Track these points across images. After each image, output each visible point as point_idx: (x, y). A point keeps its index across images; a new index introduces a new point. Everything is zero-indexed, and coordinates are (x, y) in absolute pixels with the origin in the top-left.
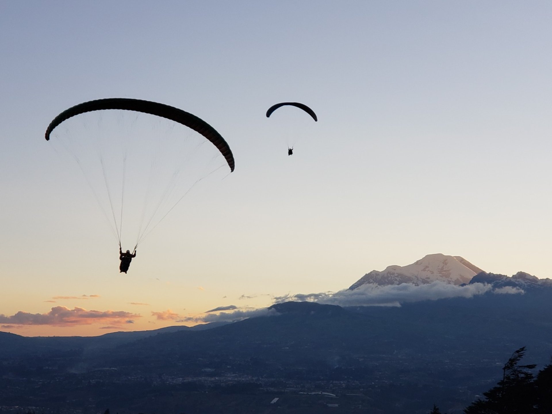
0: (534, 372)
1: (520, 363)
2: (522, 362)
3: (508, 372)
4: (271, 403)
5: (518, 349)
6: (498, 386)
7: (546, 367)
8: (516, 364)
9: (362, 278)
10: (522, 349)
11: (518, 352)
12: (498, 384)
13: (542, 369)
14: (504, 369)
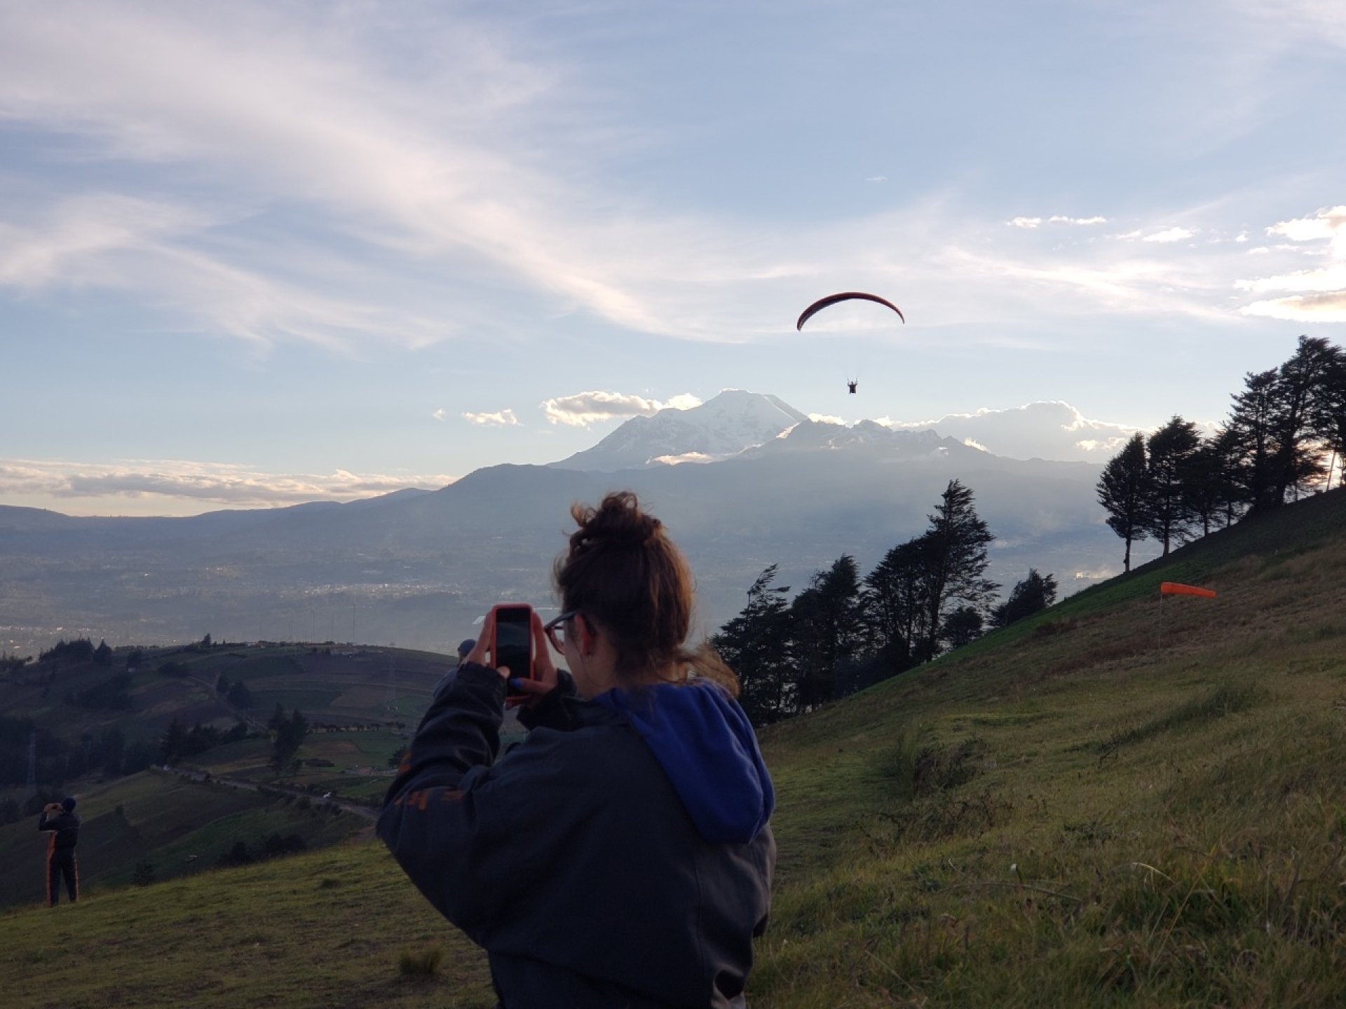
0: (790, 598)
1: (770, 586)
2: (773, 584)
3: (754, 598)
4: (474, 623)
5: (768, 567)
6: (741, 616)
7: (804, 592)
8: (764, 586)
9: (619, 428)
10: (774, 567)
11: (767, 571)
12: (741, 613)
13: (799, 594)
14: (749, 593)
